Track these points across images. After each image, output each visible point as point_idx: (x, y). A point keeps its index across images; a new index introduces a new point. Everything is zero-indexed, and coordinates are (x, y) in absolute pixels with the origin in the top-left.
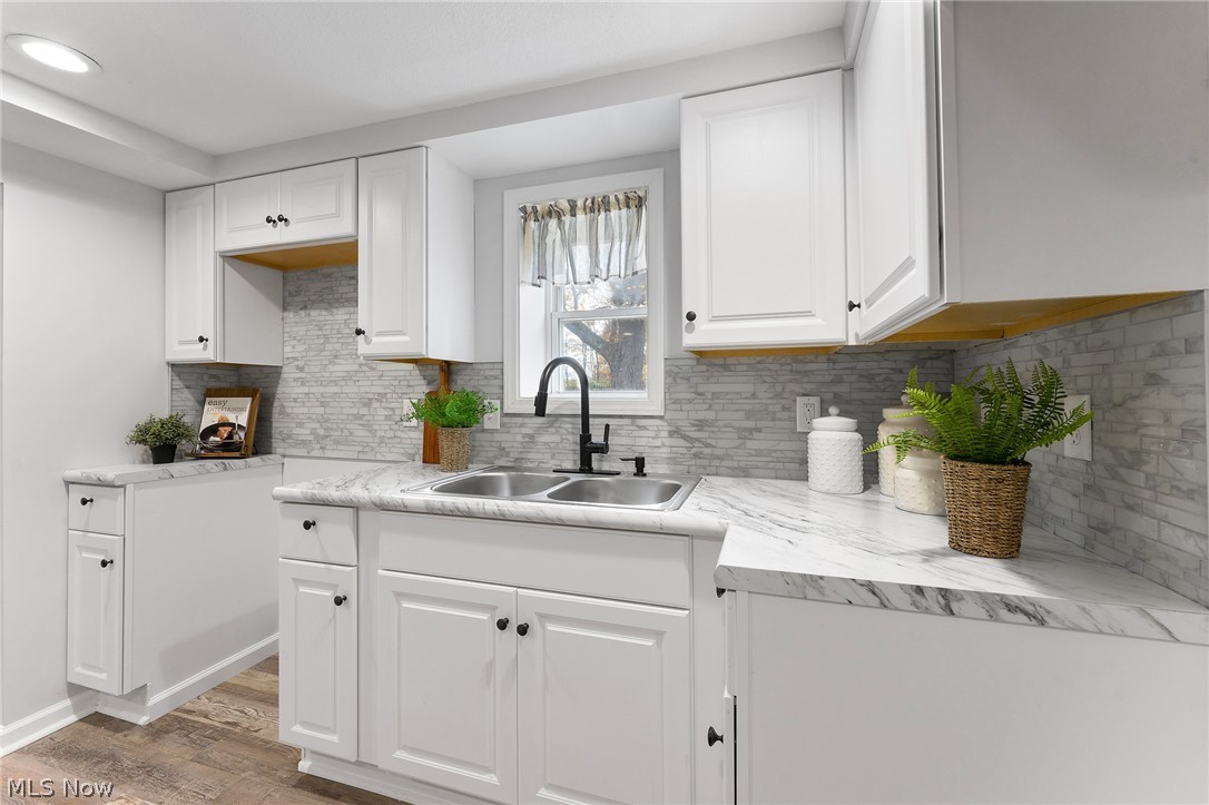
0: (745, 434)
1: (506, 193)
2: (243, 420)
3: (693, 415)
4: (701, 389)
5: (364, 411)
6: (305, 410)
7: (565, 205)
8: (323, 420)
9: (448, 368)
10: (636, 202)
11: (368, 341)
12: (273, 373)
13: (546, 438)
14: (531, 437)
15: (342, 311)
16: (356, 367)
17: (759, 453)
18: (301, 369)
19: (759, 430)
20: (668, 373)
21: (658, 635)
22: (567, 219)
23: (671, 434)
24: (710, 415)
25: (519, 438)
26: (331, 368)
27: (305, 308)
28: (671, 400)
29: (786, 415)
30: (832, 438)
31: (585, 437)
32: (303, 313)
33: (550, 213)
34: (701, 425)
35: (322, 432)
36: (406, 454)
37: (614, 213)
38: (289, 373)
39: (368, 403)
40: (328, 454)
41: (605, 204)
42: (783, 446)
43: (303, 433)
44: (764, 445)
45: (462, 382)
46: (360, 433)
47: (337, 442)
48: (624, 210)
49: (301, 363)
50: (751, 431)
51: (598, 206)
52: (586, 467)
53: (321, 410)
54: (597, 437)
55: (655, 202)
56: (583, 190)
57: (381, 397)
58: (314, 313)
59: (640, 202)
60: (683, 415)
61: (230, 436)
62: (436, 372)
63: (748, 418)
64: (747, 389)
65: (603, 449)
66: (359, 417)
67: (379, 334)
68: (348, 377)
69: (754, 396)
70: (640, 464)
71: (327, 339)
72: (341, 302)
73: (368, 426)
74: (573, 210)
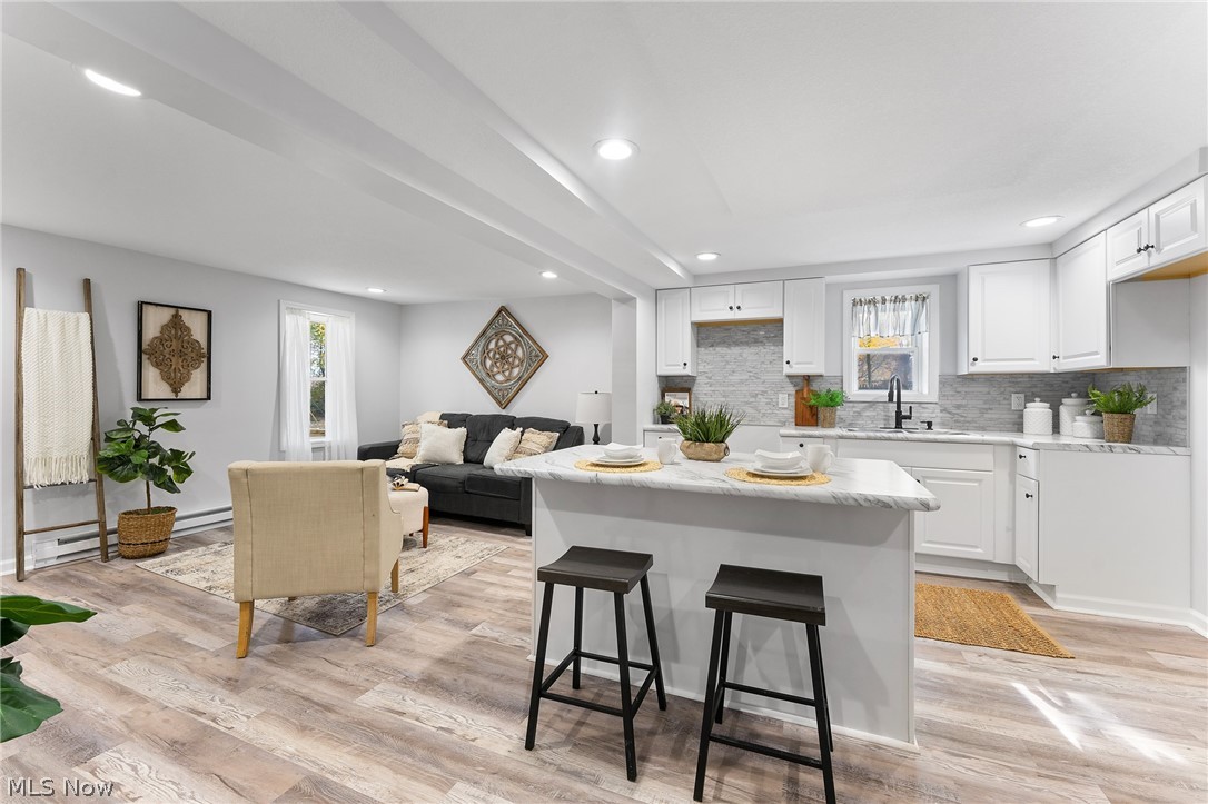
0: (983, 411)
1: (845, 292)
2: (686, 403)
3: (954, 402)
4: (959, 390)
5: (752, 400)
7: (879, 298)
9: (808, 379)
10: (921, 299)
11: (791, 367)
12: (692, 379)
13: (867, 413)
14: (859, 413)
15: (738, 348)
16: (747, 377)
17: (991, 420)
18: (710, 378)
19: (991, 409)
20: (940, 382)
21: (980, 481)
22: (879, 305)
23: (941, 411)
24: (964, 402)
25: (851, 413)
26: (730, 377)
27: (712, 346)
28: (942, 395)
29: (1006, 402)
30: (1037, 412)
31: (898, 413)
33: (870, 302)
34: (958, 407)
36: (780, 421)
37: (907, 303)
38: (701, 380)
39: (755, 396)
41: (904, 300)
42: (1004, 416)
44: (994, 416)
45: (815, 386)
48: (913, 303)
49: (710, 375)
50: (986, 409)
51: (896, 300)
52: (899, 425)
54: (905, 412)
55: (933, 301)
56: (889, 293)
57: (763, 393)
58: (718, 349)
59: (924, 299)
60: (949, 402)
61: (682, 412)
62: (799, 381)
63: (985, 403)
64: (986, 390)
65: (909, 418)
66: (748, 403)
67: (797, 363)
68: (742, 382)
69: (989, 393)
70: (930, 425)
71: (727, 362)
72: (737, 344)
73: (755, 408)
74: (884, 301)
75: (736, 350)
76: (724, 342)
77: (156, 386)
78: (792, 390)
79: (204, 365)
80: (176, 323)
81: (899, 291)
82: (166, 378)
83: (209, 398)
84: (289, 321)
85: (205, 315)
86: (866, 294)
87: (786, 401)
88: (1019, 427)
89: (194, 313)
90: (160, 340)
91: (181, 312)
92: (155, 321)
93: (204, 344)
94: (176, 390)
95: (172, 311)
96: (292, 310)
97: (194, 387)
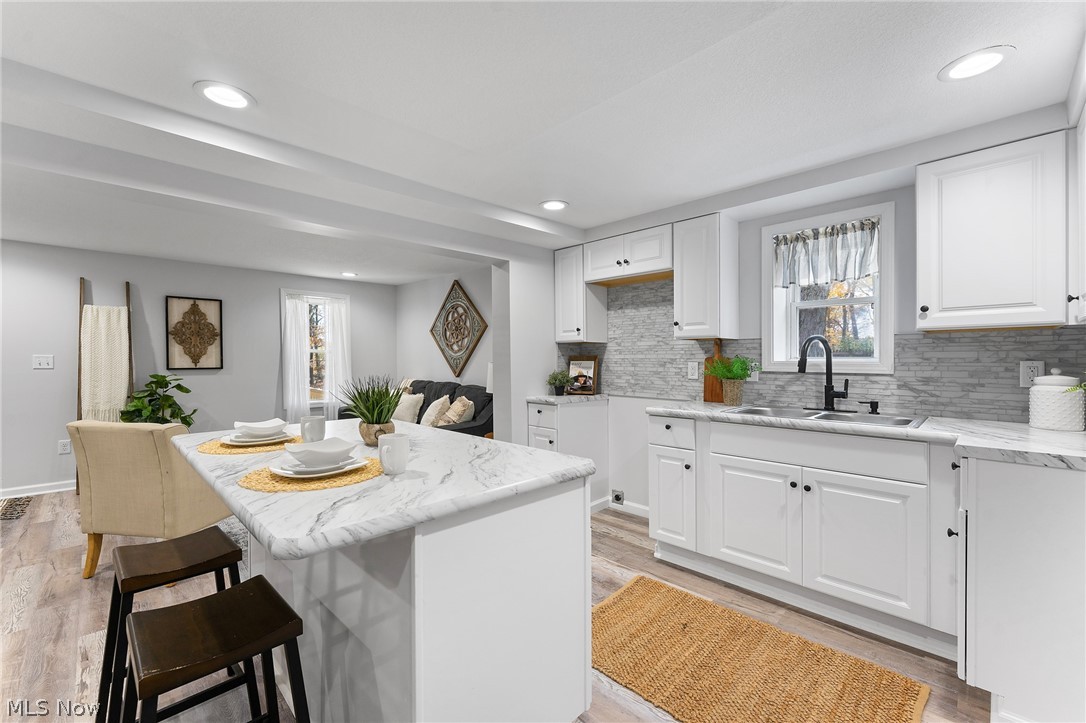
0: (967, 388)
1: (764, 229)
3: (920, 374)
4: (927, 355)
5: (661, 369)
6: (622, 369)
7: (809, 232)
8: (634, 375)
9: (720, 343)
10: (870, 226)
11: (681, 329)
12: (602, 347)
13: (794, 388)
14: (783, 387)
15: (646, 309)
16: (655, 343)
17: (981, 402)
19: (983, 385)
20: (897, 345)
21: (904, 498)
22: (810, 242)
23: (899, 387)
24: (936, 374)
25: (773, 387)
26: (639, 343)
27: (621, 308)
28: (899, 362)
29: (1009, 374)
31: (829, 387)
32: (620, 311)
33: (797, 239)
34: (926, 381)
35: (633, 381)
36: (690, 396)
37: (850, 235)
38: (611, 347)
39: (663, 365)
40: (637, 394)
41: (844, 229)
42: (1004, 397)
43: (621, 382)
44: (988, 396)
45: (729, 353)
46: (658, 382)
47: (643, 388)
48: (859, 233)
49: (619, 341)
50: (974, 386)
51: (833, 232)
52: (829, 406)
53: (632, 369)
54: (838, 387)
55: (888, 226)
56: (823, 222)
57: (672, 361)
58: (627, 311)
59: (873, 226)
60: (911, 374)
61: (585, 382)
62: (711, 346)
63: (972, 376)
64: (974, 355)
65: (844, 395)
66: (657, 373)
67: (687, 324)
68: (650, 349)
69: (978, 360)
70: (874, 406)
71: (636, 326)
72: (645, 304)
73: (663, 379)
74: (816, 235)
75: (644, 312)
76: (636, 303)
77: (180, 358)
78: (702, 357)
79: (218, 342)
80: (194, 310)
81: (836, 219)
82: (188, 352)
83: (222, 368)
84: (289, 304)
85: (217, 303)
86: (790, 229)
87: (695, 370)
88: (1022, 414)
89: (208, 302)
90: (182, 324)
91: (198, 302)
92: (179, 310)
93: (216, 325)
94: (196, 360)
95: (192, 302)
96: (291, 296)
97: (210, 358)
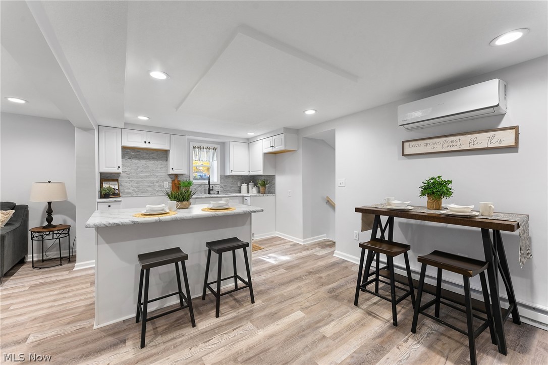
0: (231, 187)
1: (191, 143)
2: (116, 187)
4: (225, 180)
5: (152, 185)
6: (130, 185)
7: (202, 147)
8: (137, 187)
9: (176, 176)
10: (215, 149)
12: (119, 174)
13: (199, 189)
16: (149, 174)
18: (129, 174)
19: (233, 186)
20: (220, 178)
22: (202, 149)
23: (221, 187)
24: (226, 184)
26: (140, 174)
28: (221, 182)
29: (236, 184)
30: (244, 186)
31: (209, 188)
32: (129, 160)
33: (199, 148)
34: (225, 186)
35: (137, 190)
36: (165, 194)
38: (122, 175)
39: (153, 183)
40: (139, 195)
41: (210, 149)
42: (236, 188)
43: (130, 191)
44: (234, 188)
45: (180, 179)
46: (150, 190)
47: (142, 192)
48: (212, 150)
49: (128, 173)
51: (207, 148)
52: (209, 193)
53: (137, 185)
54: (211, 188)
55: (218, 150)
56: (205, 145)
57: (157, 182)
58: (133, 160)
59: (216, 149)
60: (223, 184)
63: (232, 184)
64: (232, 180)
65: (212, 190)
66: (149, 186)
67: (177, 169)
68: (146, 176)
70: (218, 192)
71: (138, 167)
72: (143, 158)
73: (153, 188)
74: (203, 148)
75: (143, 162)
76: (136, 157)
78: (170, 180)
81: (208, 145)
86: (198, 145)
87: (167, 185)
88: (240, 191)
